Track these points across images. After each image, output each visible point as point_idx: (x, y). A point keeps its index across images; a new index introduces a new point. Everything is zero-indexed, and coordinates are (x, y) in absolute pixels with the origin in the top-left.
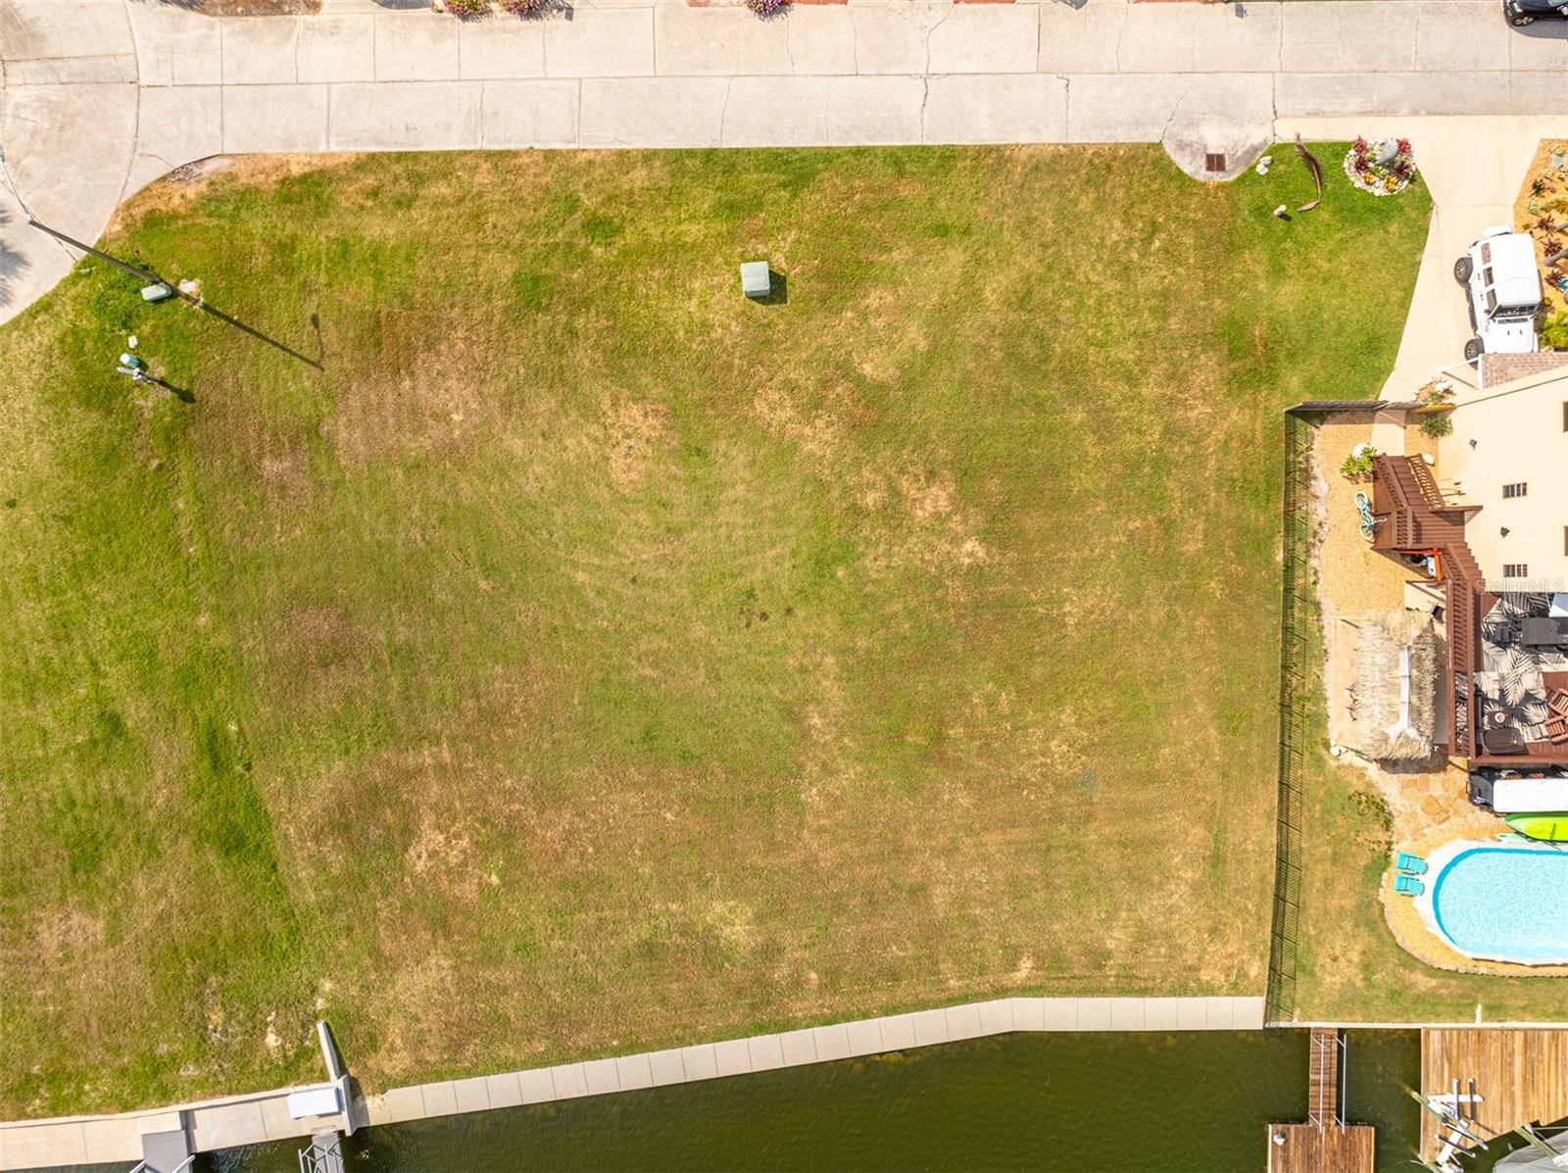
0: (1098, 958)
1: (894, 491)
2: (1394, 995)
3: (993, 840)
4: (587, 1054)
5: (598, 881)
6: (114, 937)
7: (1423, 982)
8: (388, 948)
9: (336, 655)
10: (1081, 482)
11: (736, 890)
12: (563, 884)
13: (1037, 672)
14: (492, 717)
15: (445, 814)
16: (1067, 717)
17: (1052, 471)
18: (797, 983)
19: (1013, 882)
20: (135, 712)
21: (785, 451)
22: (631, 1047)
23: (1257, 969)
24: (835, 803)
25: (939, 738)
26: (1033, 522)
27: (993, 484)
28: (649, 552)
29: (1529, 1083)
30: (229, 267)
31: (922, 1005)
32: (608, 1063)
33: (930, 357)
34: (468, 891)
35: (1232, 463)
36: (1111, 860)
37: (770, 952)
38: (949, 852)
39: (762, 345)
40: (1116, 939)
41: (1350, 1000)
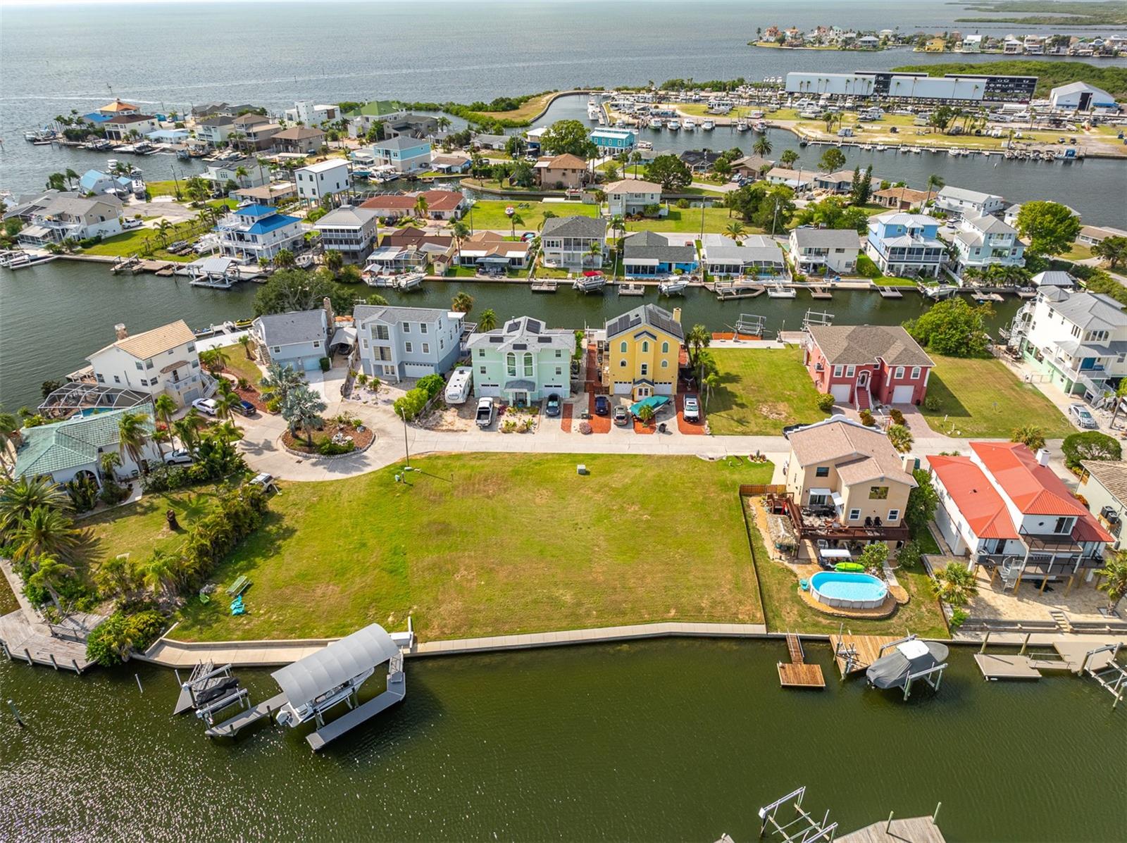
1: (622, 506)
2: (815, 626)
6: (342, 592)
7: (824, 620)
9: (442, 532)
10: (679, 506)
12: (507, 585)
13: (670, 541)
14: (490, 546)
15: (469, 567)
17: (670, 504)
18: (588, 615)
20: (372, 542)
21: (589, 499)
23: (760, 615)
26: (665, 513)
27: (652, 505)
28: (546, 515)
30: (430, 467)
33: (632, 484)
34: (473, 585)
35: (725, 504)
40: (705, 603)
41: (796, 626)
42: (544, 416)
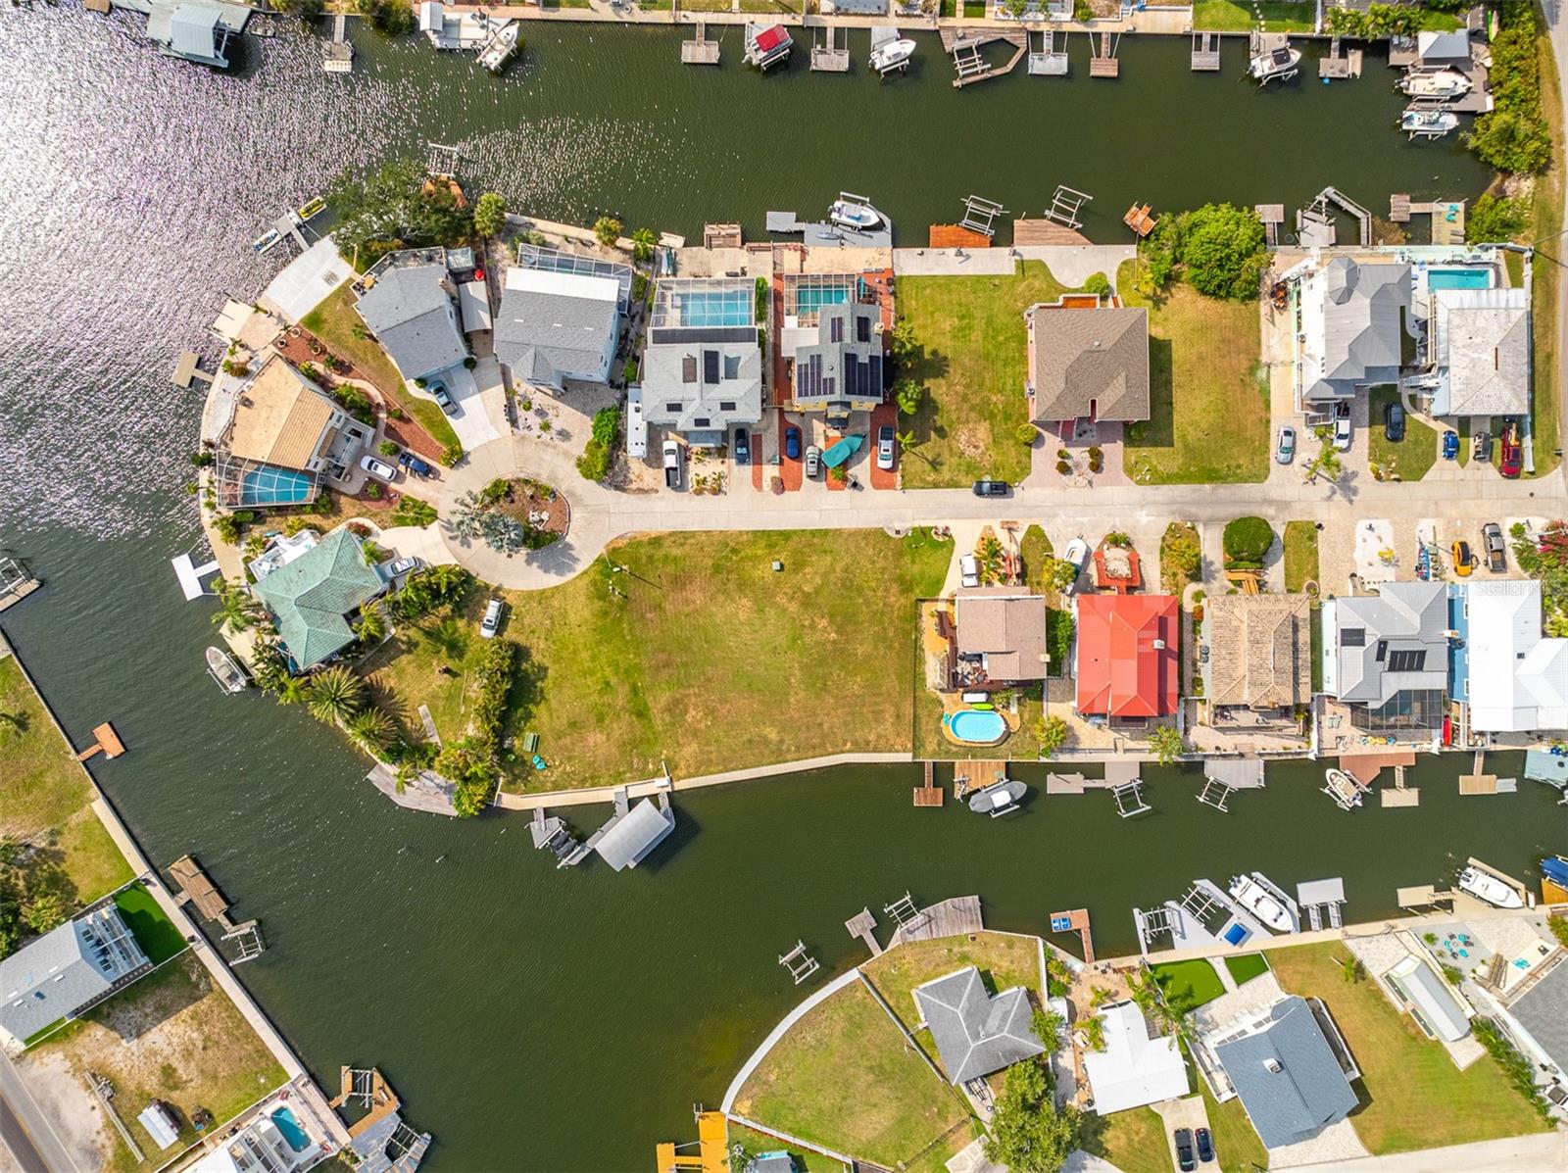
0: (868, 743)
1: (813, 620)
2: (947, 752)
3: (839, 711)
4: (733, 770)
5: (736, 723)
6: (608, 740)
7: (954, 749)
8: (681, 742)
9: (667, 665)
10: (861, 618)
11: (773, 725)
12: (728, 724)
13: (851, 668)
14: (708, 680)
15: (696, 706)
16: (859, 679)
17: (854, 615)
18: (789, 750)
19: (844, 722)
20: (613, 681)
21: (784, 610)
22: (745, 768)
23: (910, 745)
24: (798, 702)
25: (825, 685)
26: (849, 628)
27: (839, 618)
28: (749, 637)
29: (983, 776)
30: (635, 561)
31: (822, 756)
32: (739, 772)
33: (822, 585)
34: (702, 726)
35: (901, 613)
36: (870, 716)
37: (781, 741)
38: (828, 715)
39: (778, 583)
40: (872, 737)
41: (935, 754)
42: (733, 461)
